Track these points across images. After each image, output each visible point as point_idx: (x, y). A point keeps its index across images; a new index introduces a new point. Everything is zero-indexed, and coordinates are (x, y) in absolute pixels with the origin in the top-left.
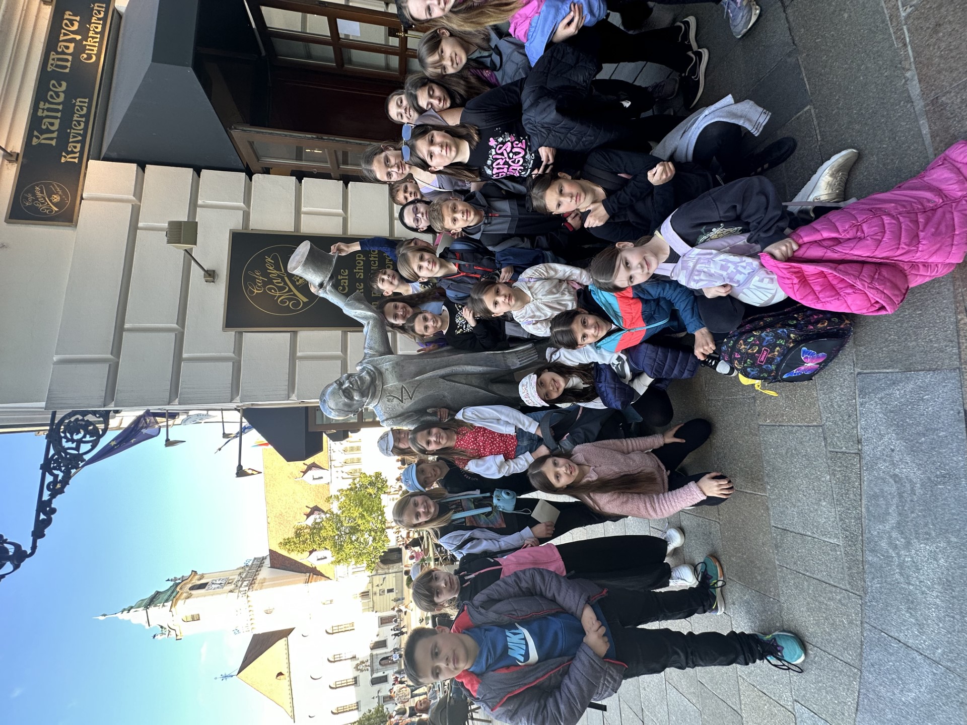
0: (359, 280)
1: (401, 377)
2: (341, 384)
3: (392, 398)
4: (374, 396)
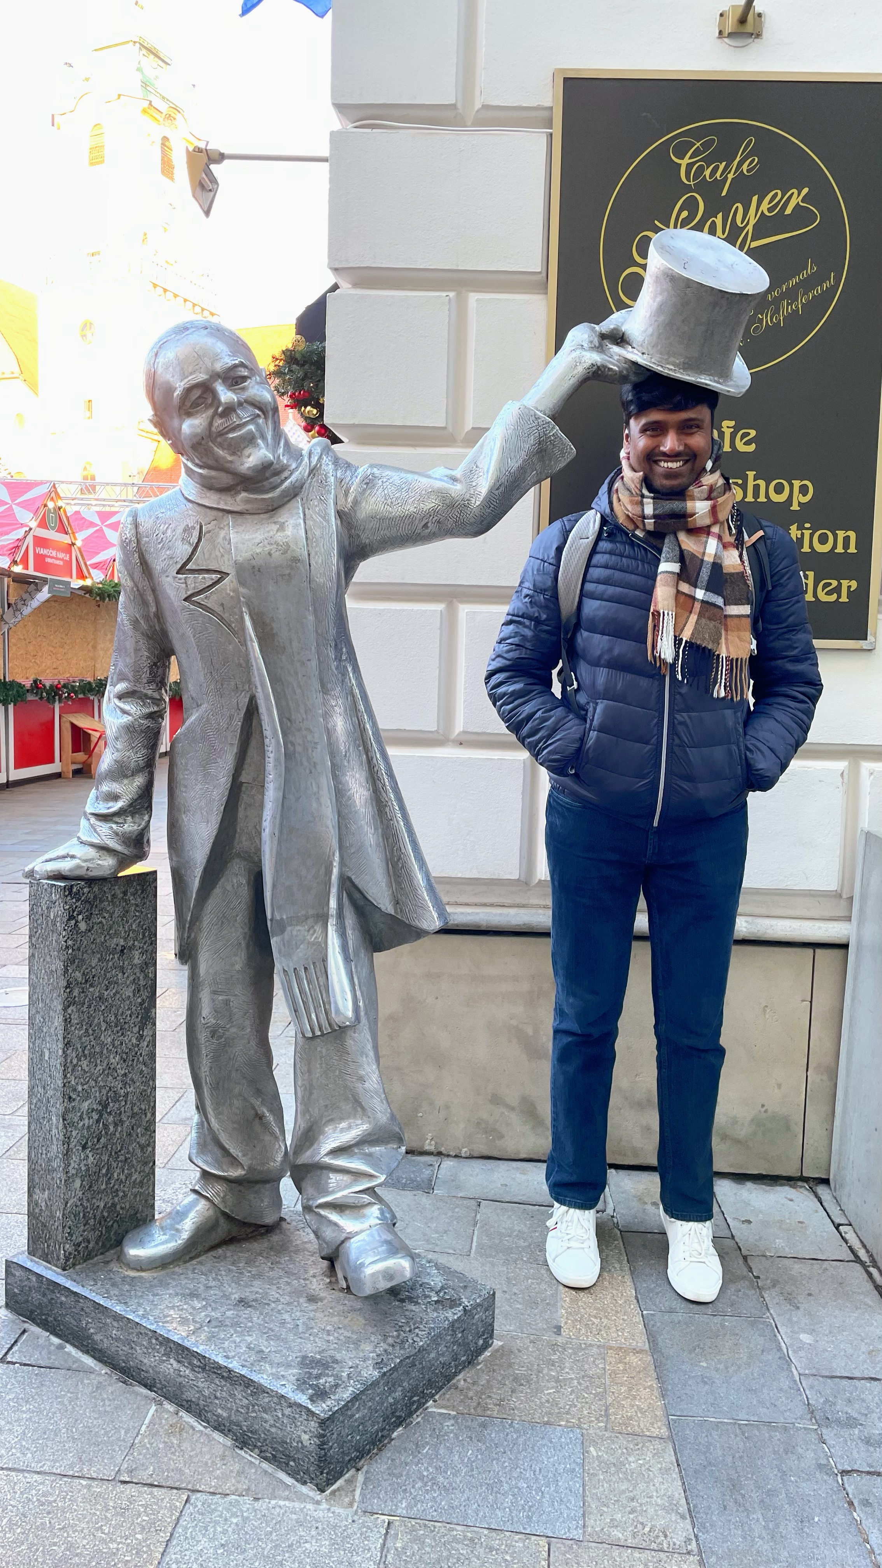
1: (254, 570)
2: (235, 379)
3: (194, 539)
4: (208, 486)
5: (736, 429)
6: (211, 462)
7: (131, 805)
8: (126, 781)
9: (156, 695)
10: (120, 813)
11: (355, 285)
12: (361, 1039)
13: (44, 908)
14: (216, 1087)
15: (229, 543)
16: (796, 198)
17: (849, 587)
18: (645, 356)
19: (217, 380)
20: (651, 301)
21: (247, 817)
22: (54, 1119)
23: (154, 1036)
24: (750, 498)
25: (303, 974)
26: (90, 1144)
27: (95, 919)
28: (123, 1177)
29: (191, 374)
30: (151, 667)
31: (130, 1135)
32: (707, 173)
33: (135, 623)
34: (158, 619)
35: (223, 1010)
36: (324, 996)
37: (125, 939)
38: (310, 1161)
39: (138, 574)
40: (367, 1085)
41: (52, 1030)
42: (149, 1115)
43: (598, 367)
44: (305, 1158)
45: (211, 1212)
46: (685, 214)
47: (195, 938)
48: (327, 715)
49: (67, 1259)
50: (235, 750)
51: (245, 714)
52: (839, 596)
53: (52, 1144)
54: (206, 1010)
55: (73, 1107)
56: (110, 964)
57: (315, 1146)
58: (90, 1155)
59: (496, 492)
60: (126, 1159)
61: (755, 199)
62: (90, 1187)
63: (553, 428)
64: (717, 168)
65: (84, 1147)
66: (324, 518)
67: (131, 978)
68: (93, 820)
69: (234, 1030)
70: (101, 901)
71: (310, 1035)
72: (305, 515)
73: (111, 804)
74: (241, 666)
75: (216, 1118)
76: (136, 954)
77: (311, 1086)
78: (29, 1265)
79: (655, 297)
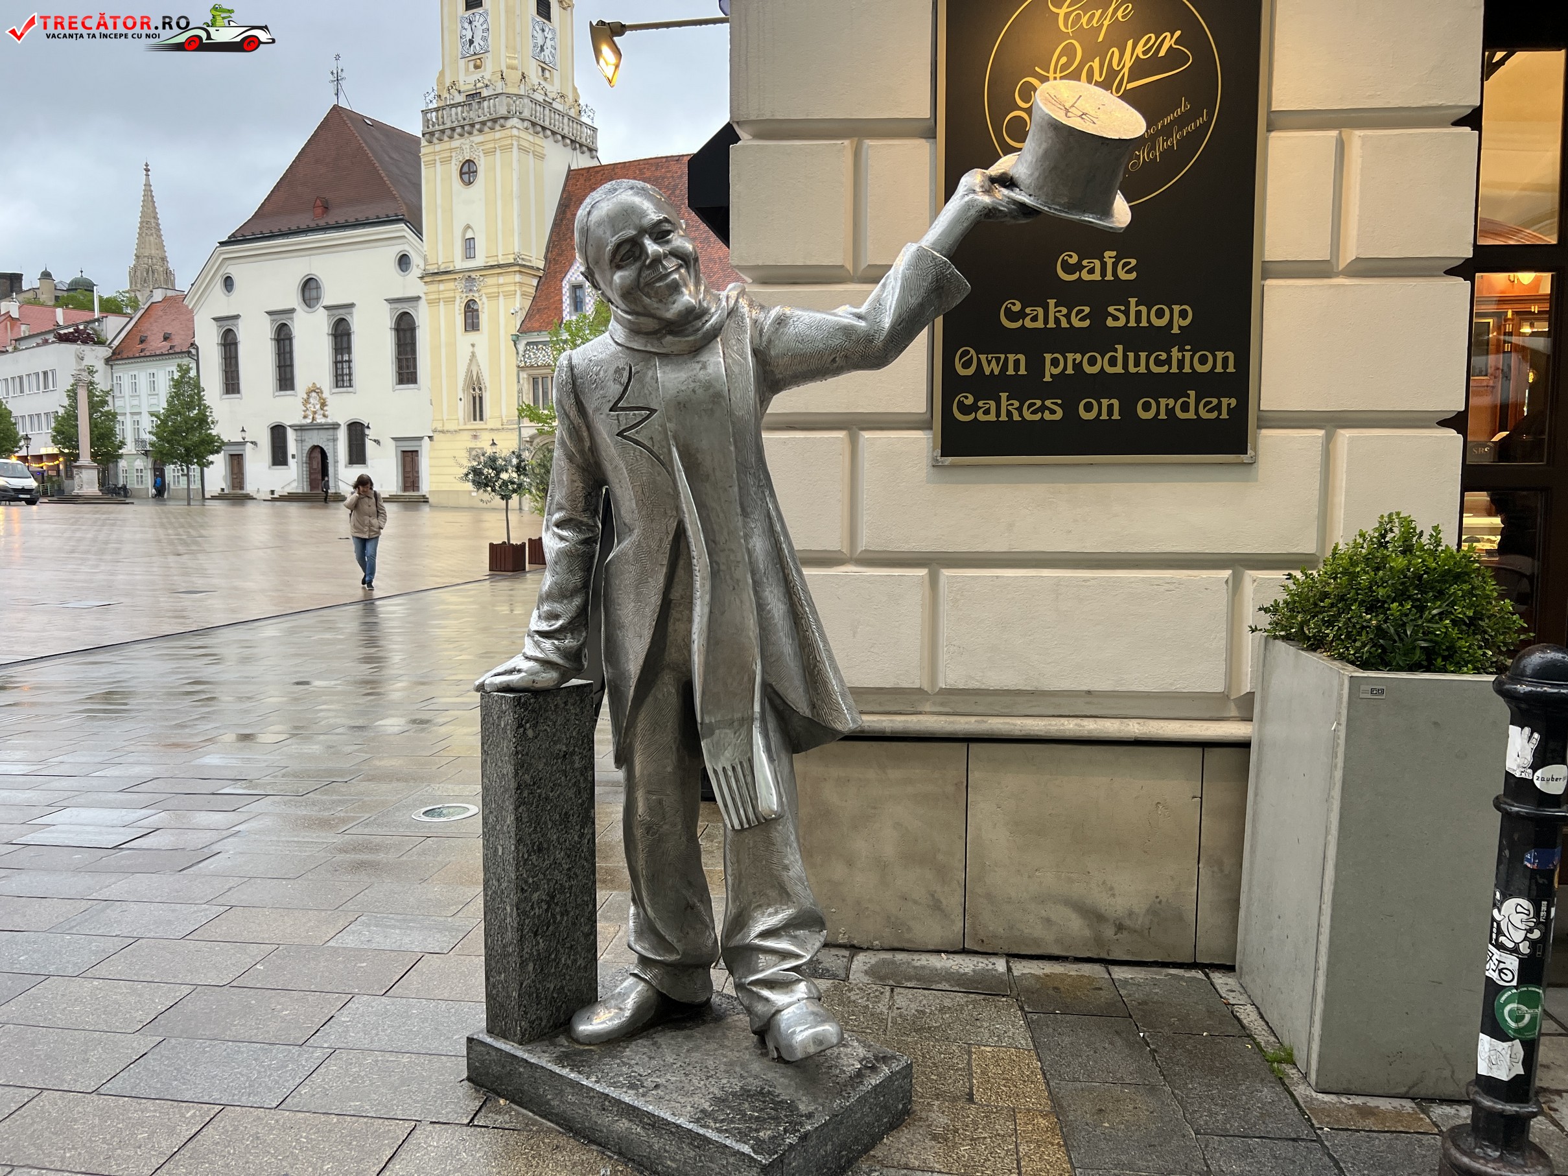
0: (1097, 316)
1: (682, 405)
2: (660, 233)
3: (625, 379)
4: (634, 331)
5: (1118, 259)
6: (639, 309)
7: (570, 623)
8: (565, 602)
9: (591, 522)
10: (561, 630)
11: (757, 136)
12: (787, 831)
13: (495, 718)
14: (653, 879)
15: (657, 381)
16: (1169, 41)
17: (1229, 404)
18: (1032, 198)
19: (644, 236)
20: (1037, 148)
21: (676, 630)
22: (508, 909)
23: (593, 834)
24: (1132, 324)
25: (730, 773)
26: (540, 931)
27: (541, 727)
28: (569, 962)
29: (621, 230)
30: (586, 497)
31: (574, 924)
32: (1084, 20)
33: (570, 458)
34: (592, 453)
35: (655, 808)
36: (752, 793)
37: (567, 745)
38: (741, 943)
39: (573, 413)
40: (791, 874)
41: (505, 828)
42: (591, 906)
43: (990, 210)
44: (737, 941)
45: (650, 993)
46: (1064, 60)
47: (631, 743)
48: (747, 537)
49: (523, 1035)
50: (664, 570)
51: (674, 538)
52: (1220, 414)
53: (507, 931)
54: (641, 807)
55: (525, 897)
56: (555, 768)
57: (745, 930)
58: (541, 941)
59: (899, 328)
60: (572, 946)
61: (1130, 43)
62: (542, 970)
63: (950, 267)
64: (1093, 15)
65: (536, 934)
66: (740, 356)
67: (573, 781)
68: (537, 637)
69: (666, 827)
70: (546, 711)
71: (739, 828)
72: (724, 354)
73: (553, 622)
74: (669, 493)
75: (652, 907)
76: (577, 758)
77: (740, 874)
78: (489, 1040)
79: (1040, 145)
